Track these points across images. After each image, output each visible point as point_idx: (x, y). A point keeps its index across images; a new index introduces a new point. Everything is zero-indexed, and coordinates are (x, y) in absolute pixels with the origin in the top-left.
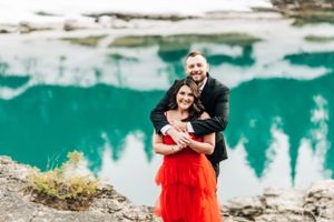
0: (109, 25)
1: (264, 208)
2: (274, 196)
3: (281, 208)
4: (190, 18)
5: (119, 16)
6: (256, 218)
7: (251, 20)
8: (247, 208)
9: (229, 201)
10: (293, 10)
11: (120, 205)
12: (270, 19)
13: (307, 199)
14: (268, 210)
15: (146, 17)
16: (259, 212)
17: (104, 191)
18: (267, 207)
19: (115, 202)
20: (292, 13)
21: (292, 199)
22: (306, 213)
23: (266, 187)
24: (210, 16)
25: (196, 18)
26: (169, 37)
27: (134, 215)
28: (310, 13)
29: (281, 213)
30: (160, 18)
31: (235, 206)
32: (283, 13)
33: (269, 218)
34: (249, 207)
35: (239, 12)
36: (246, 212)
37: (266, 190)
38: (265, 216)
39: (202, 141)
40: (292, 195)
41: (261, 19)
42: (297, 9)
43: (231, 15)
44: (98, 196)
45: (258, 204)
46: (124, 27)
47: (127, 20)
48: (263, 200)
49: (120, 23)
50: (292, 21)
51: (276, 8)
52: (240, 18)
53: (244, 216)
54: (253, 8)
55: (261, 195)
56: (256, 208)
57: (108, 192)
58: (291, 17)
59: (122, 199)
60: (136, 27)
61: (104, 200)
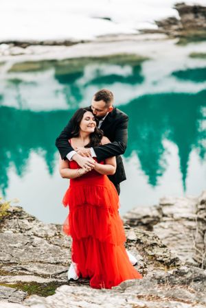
0: (7, 52)
1: (160, 216)
2: (169, 205)
3: (176, 216)
4: (82, 42)
5: (16, 44)
6: (154, 226)
7: (138, 41)
8: (145, 217)
9: (129, 212)
10: (177, 30)
11: (30, 225)
12: (156, 40)
13: (200, 207)
14: (165, 219)
15: (42, 44)
16: (157, 220)
17: (15, 212)
18: (164, 216)
19: (26, 222)
20: (176, 33)
21: (186, 207)
22: (199, 219)
23: (162, 197)
24: (100, 39)
25: (89, 42)
26: (64, 60)
27: (44, 233)
28: (192, 32)
29: (177, 220)
30: (55, 44)
31: (135, 217)
32: (168, 34)
33: (166, 225)
34: (147, 216)
35: (128, 35)
36: (145, 221)
37: (161, 200)
38: (162, 224)
39: (105, 164)
40: (186, 203)
41: (147, 40)
42: (180, 30)
43: (120, 38)
44: (9, 218)
45: (155, 213)
46: (22, 54)
47: (25, 48)
48: (159, 210)
49: (18, 50)
50: (177, 40)
51: (161, 29)
52: (128, 40)
53: (143, 225)
54: (140, 31)
55: (158, 204)
56: (153, 217)
57: (18, 214)
58: (176, 37)
59: (32, 219)
60: (33, 53)
61: (15, 221)
